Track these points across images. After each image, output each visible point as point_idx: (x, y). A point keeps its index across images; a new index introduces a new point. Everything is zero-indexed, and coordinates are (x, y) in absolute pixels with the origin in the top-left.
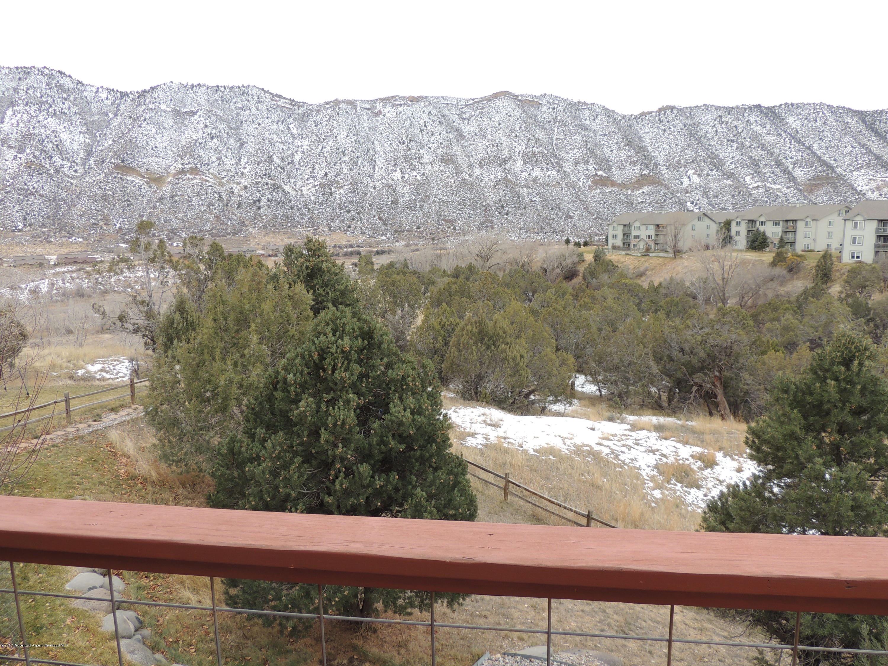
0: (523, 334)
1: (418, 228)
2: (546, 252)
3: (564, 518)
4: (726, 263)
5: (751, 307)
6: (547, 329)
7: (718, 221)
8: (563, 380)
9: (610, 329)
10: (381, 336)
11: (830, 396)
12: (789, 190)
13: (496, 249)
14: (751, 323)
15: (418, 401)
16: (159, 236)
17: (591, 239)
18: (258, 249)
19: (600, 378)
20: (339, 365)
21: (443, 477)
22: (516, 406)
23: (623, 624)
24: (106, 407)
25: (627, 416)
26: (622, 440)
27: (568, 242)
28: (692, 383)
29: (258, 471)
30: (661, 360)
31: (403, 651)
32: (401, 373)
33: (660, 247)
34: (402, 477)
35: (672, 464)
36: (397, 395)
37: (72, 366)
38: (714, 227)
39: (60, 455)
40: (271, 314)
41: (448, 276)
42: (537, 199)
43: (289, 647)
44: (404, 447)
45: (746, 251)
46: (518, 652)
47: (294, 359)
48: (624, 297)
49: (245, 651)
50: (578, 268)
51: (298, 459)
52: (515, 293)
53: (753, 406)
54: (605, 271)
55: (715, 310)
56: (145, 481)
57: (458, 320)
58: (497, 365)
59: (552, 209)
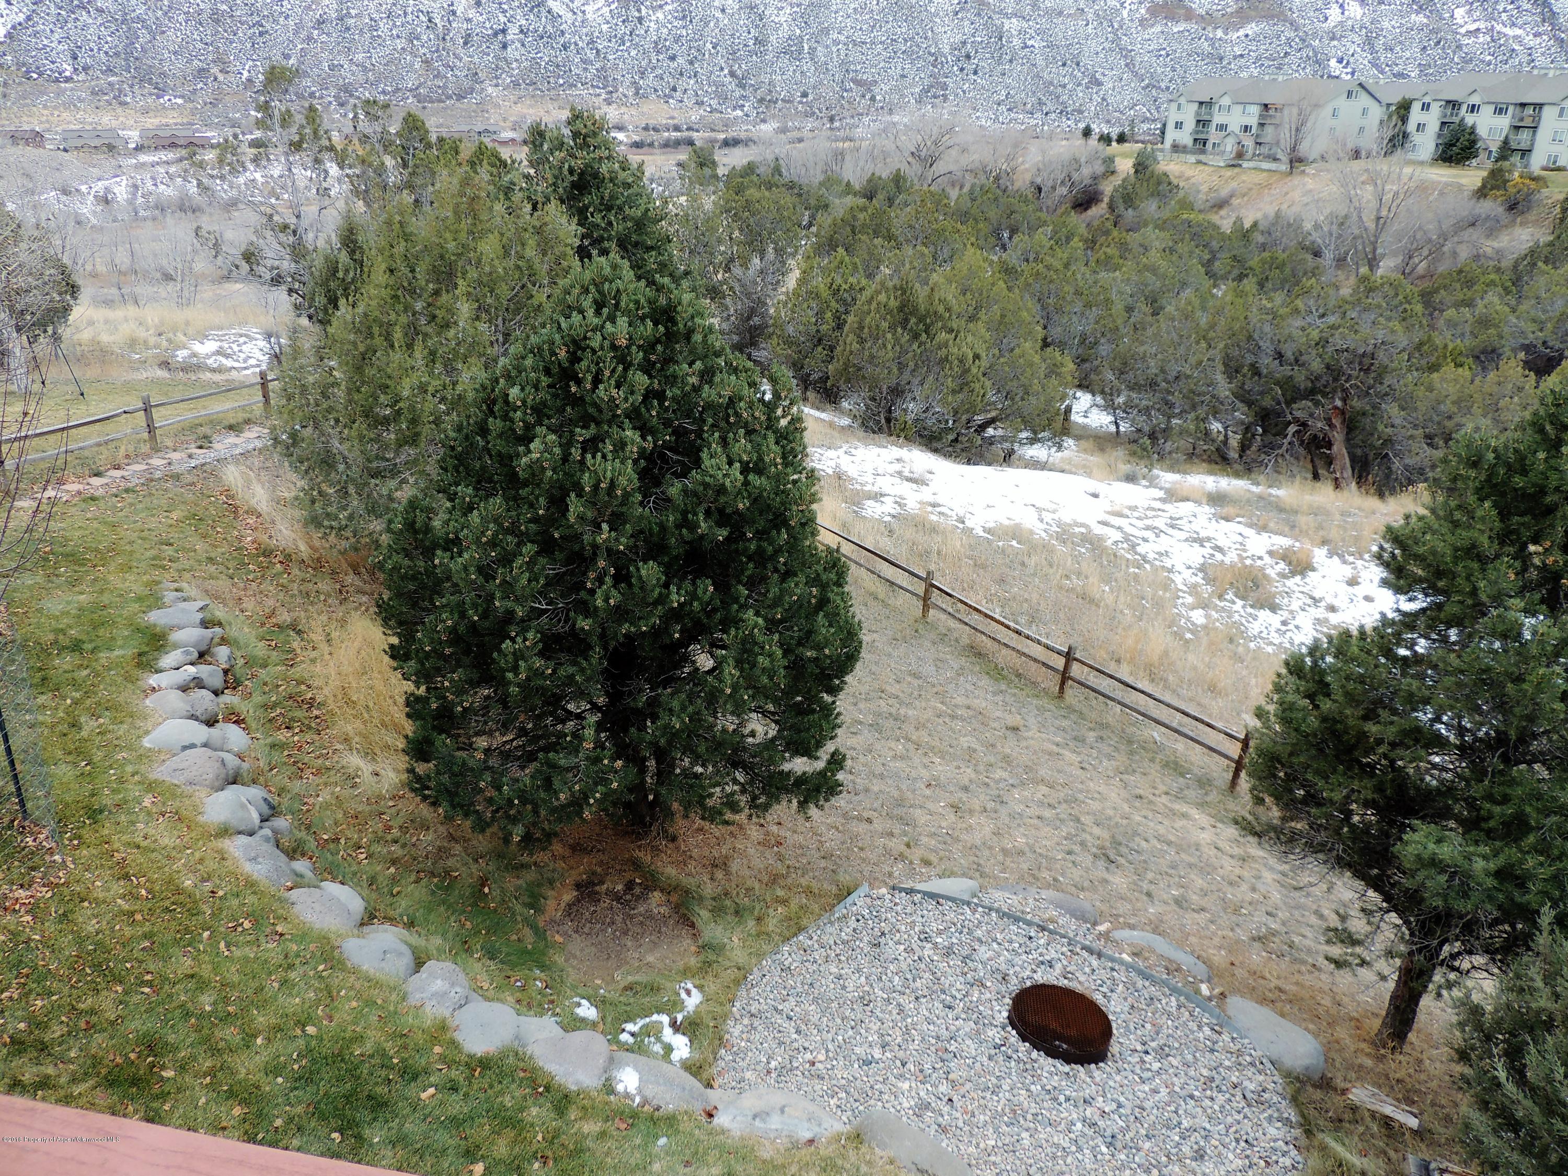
0: (982, 315)
1: (805, 95)
2: (1043, 152)
3: (1024, 654)
4: (1388, 187)
5: (1422, 277)
6: (1029, 304)
7: (1385, 101)
8: (1050, 401)
9: (1148, 310)
10: (693, 317)
11: (1562, 479)
12: (1538, 40)
13: (949, 143)
14: (1419, 308)
15: (757, 448)
16: (321, 97)
17: (1132, 129)
18: (504, 129)
19: (1121, 400)
20: (607, 373)
21: (798, 591)
22: (959, 446)
23: (1108, 844)
24: (219, 423)
25: (1162, 474)
26: (1147, 517)
27: (1087, 133)
28: (1289, 418)
29: (456, 565)
30: (1237, 371)
31: (719, 875)
32: (727, 393)
33: (1264, 150)
34: (722, 587)
35: (1233, 565)
36: (717, 435)
37: (165, 343)
38: (1377, 113)
39: (140, 506)
40: (496, 262)
41: (855, 195)
42: (1036, 43)
43: (525, 858)
44: (725, 533)
45: (1432, 165)
46: (919, 887)
47: (523, 358)
48: (1182, 248)
49: (450, 863)
50: (1101, 187)
51: (529, 549)
52: (978, 231)
53: (1397, 464)
54: (1152, 195)
55: (1353, 280)
56: (287, 559)
57: (864, 282)
58: (929, 371)
59: (1064, 65)
